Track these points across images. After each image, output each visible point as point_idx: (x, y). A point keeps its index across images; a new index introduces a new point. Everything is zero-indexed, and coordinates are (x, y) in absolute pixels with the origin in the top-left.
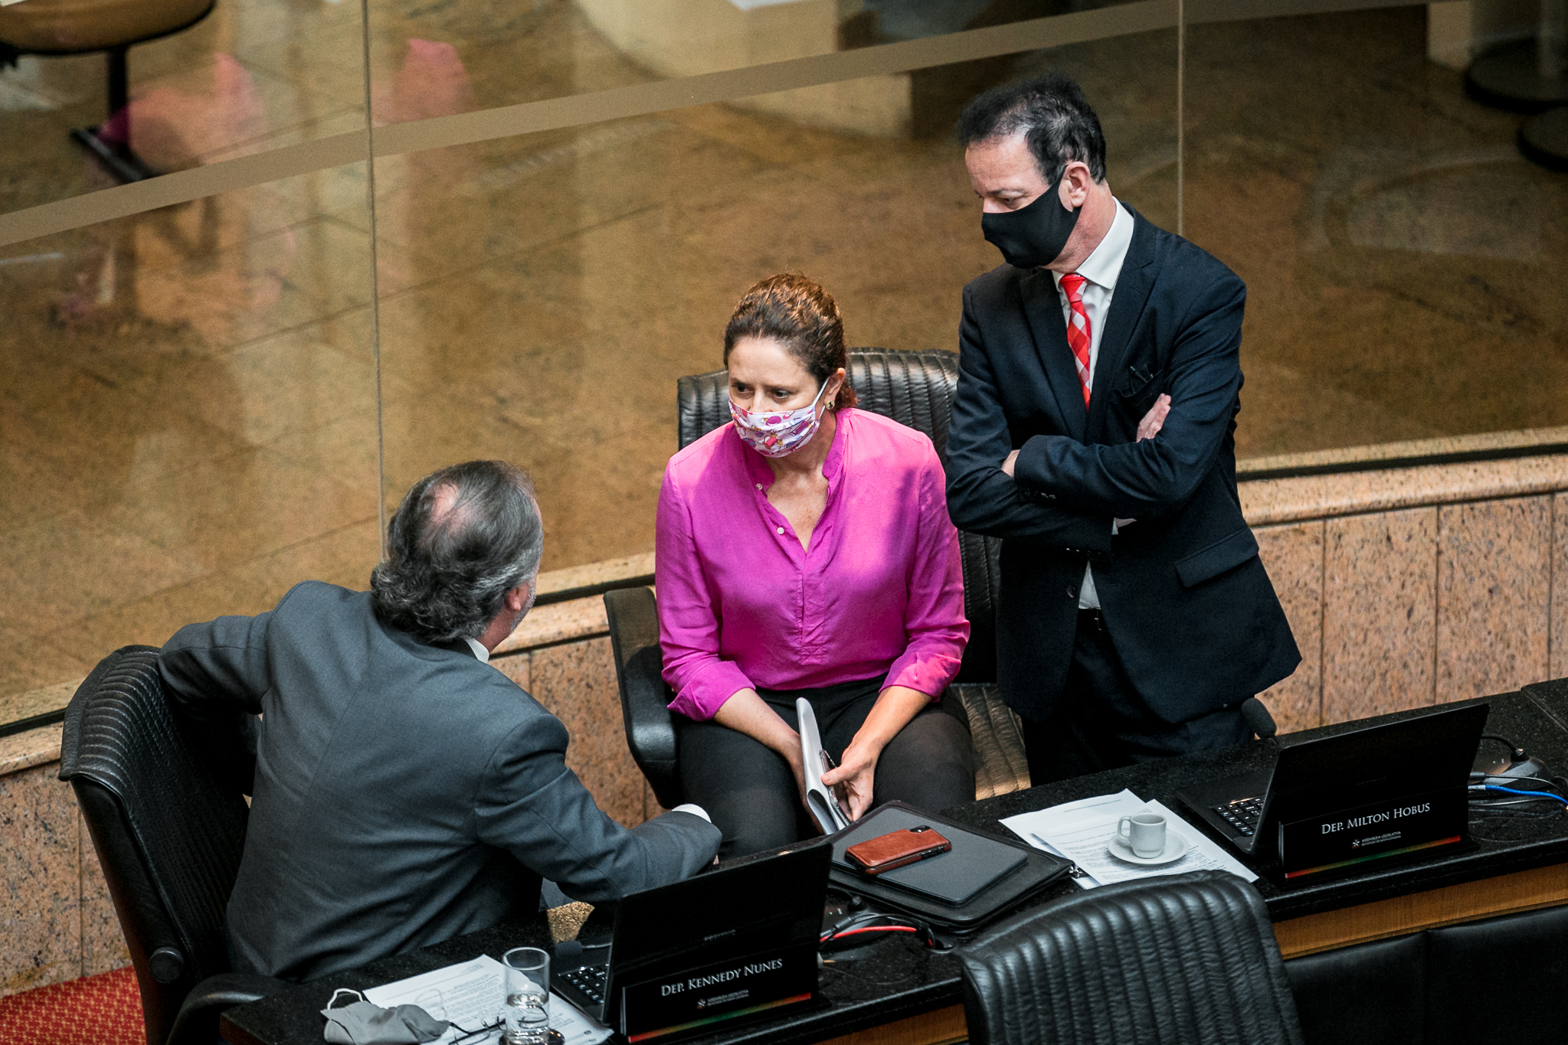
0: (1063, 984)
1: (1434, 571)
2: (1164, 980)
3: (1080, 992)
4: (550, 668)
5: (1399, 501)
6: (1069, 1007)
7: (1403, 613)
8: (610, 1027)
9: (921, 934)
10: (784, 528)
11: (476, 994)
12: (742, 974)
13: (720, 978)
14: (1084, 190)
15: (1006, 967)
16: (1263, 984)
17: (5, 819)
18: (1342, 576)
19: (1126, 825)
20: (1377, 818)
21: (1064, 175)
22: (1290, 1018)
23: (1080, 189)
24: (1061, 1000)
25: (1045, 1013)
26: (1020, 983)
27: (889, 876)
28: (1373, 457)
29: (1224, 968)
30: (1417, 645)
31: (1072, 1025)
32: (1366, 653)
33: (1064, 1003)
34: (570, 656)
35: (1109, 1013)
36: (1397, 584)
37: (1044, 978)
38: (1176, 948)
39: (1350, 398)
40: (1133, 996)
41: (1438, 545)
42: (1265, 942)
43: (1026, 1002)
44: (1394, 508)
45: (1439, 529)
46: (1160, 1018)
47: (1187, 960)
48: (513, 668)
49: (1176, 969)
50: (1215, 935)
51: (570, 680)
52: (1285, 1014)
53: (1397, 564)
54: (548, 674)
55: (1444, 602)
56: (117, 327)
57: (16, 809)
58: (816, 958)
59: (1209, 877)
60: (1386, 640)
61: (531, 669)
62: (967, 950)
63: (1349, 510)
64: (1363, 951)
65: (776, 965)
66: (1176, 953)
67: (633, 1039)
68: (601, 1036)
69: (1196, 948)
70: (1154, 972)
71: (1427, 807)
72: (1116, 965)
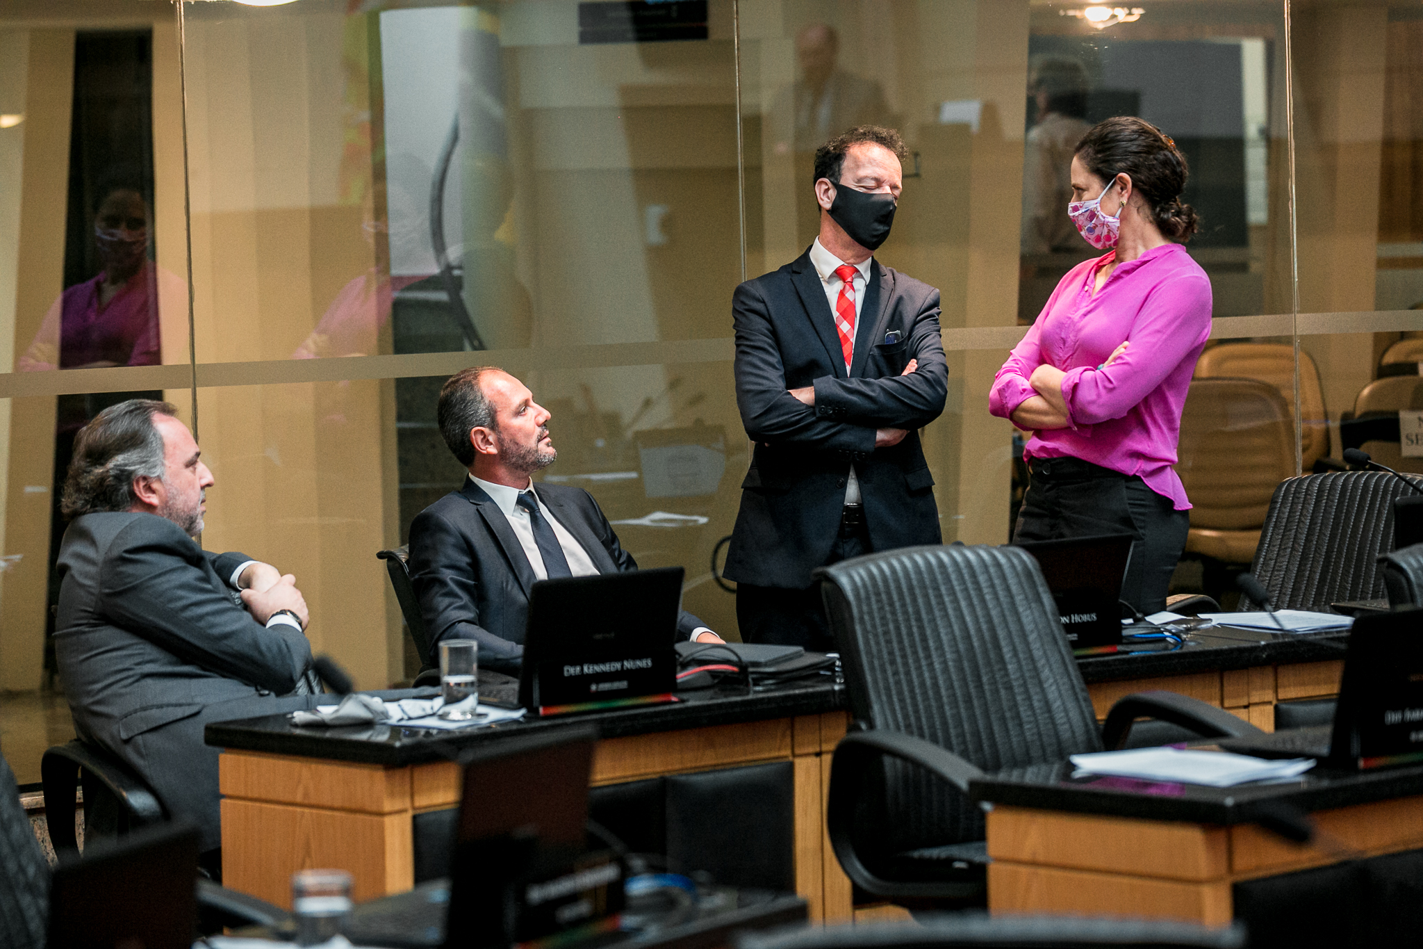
12: (622, 666)
13: (606, 667)
65: (647, 663)
66: (979, 588)
67: (544, 710)
68: (517, 714)
69: (992, 586)
70: (965, 599)
71: (1094, 616)
72: (937, 589)
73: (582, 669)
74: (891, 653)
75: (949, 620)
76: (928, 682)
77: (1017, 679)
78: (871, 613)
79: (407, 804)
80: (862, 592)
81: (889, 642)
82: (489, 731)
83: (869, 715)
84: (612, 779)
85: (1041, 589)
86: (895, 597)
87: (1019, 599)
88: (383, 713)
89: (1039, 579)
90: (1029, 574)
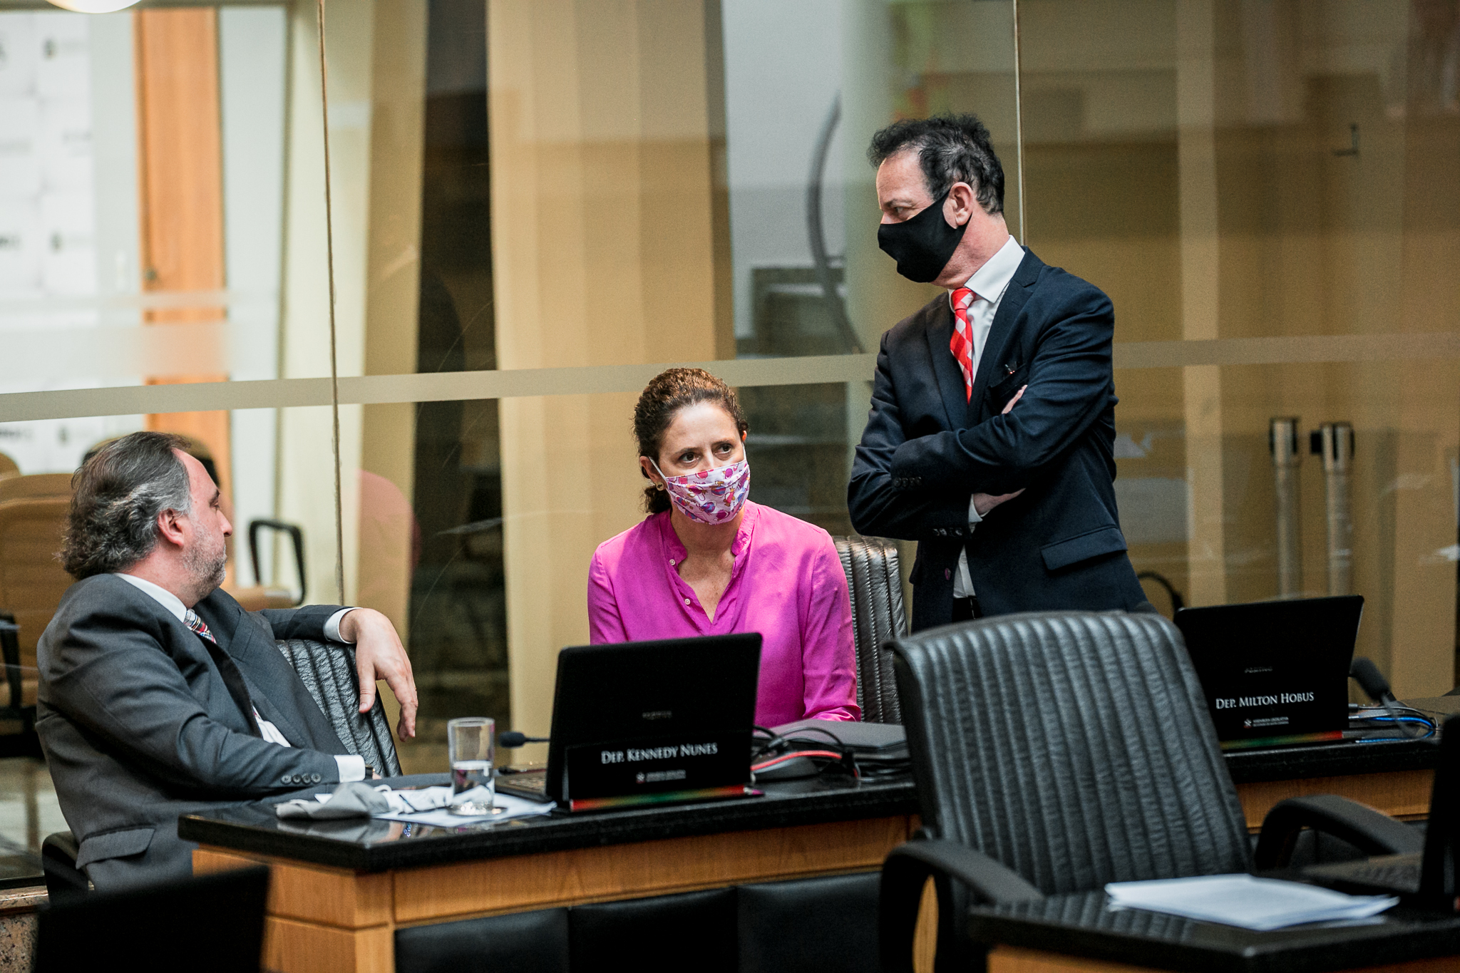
0: (993, 673)
2: (1089, 687)
6: (999, 695)
8: (553, 800)
9: (847, 759)
10: (691, 600)
13: (657, 753)
14: (966, 210)
17: (4, 958)
20: (1266, 700)
21: (950, 194)
23: (963, 209)
24: (991, 687)
25: (977, 695)
29: (1145, 684)
31: (1002, 712)
33: (994, 691)
35: (1038, 709)
37: (974, 664)
40: (1060, 697)
43: (958, 680)
47: (1109, 672)
49: (1100, 679)
50: (1136, 653)
57: (14, 949)
65: (711, 748)
66: (1099, 664)
67: (575, 804)
68: (544, 809)
69: (1118, 662)
70: (1079, 678)
71: (1311, 696)
72: (1043, 665)
73: (625, 756)
74: (972, 744)
75: (1056, 704)
76: (1022, 780)
77: (1144, 777)
78: (947, 694)
79: (387, 916)
80: (937, 670)
81: (970, 730)
82: (506, 828)
83: (935, 820)
84: (666, 888)
85: (1182, 667)
86: (983, 673)
87: (1153, 678)
88: (381, 804)
89: (1181, 654)
90: (1168, 648)
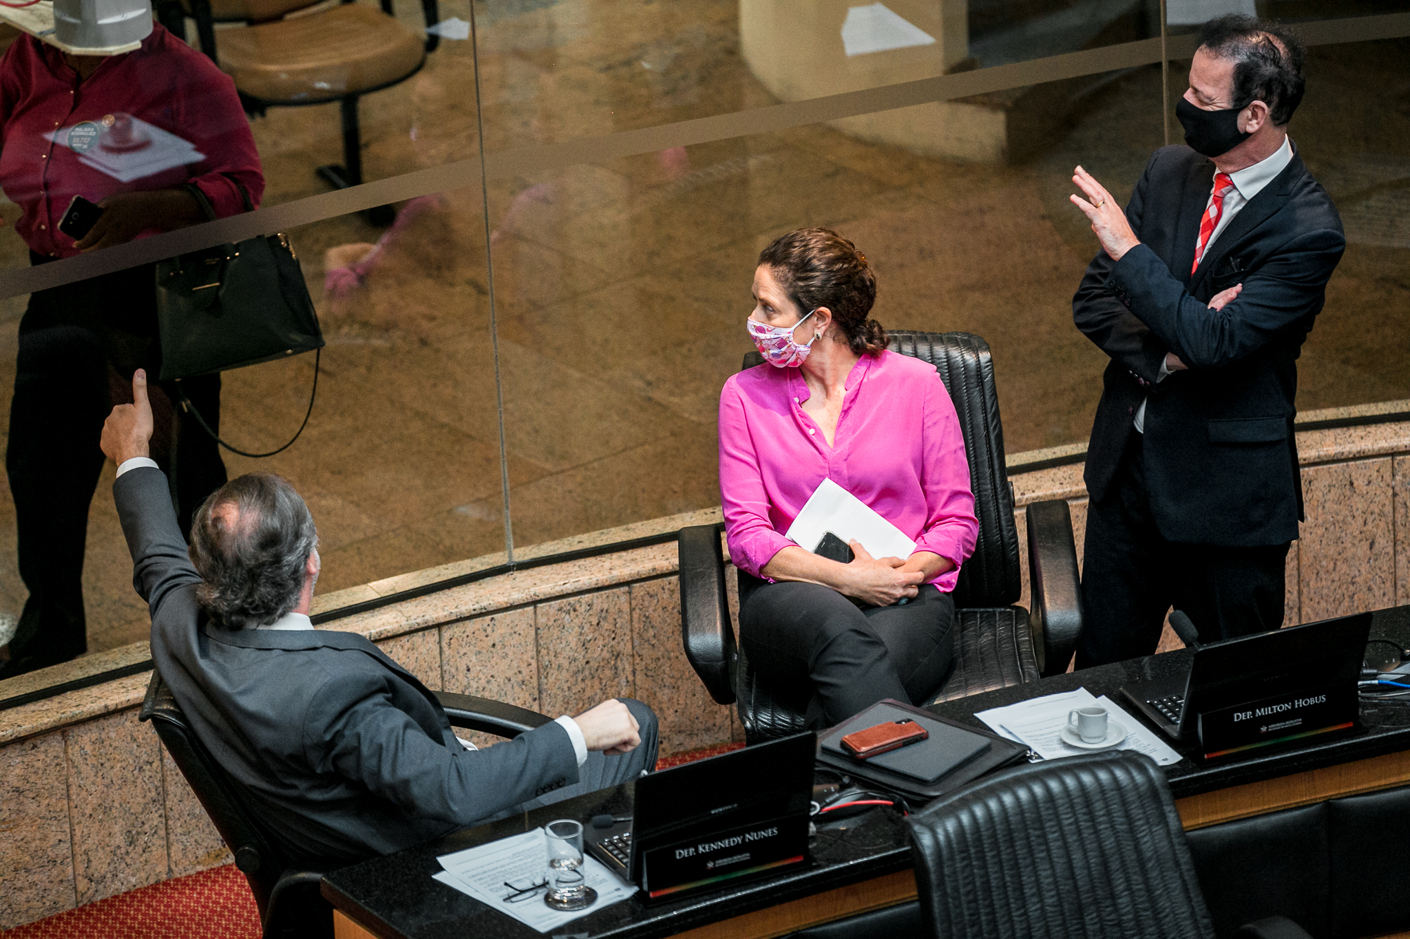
0: (995, 843)
1: (1391, 510)
2: (1081, 840)
3: (1009, 850)
4: (647, 598)
5: (1359, 452)
6: (1000, 863)
7: (1366, 545)
8: (636, 885)
9: (898, 807)
10: (815, 429)
11: (530, 860)
12: (743, 840)
13: (725, 843)
14: (1258, 123)
15: (946, 831)
16: (1165, 843)
18: (1313, 515)
19: (1075, 717)
20: (1281, 708)
21: (1248, 108)
22: (1188, 870)
24: (994, 857)
25: (981, 868)
26: (958, 843)
27: (876, 760)
28: (1340, 417)
29: (1132, 830)
30: (1378, 571)
31: (1003, 878)
32: (1337, 579)
33: (996, 860)
34: (663, 589)
35: (1035, 868)
36: (1360, 521)
37: (978, 839)
38: (1091, 814)
39: (1351, 371)
40: (1055, 852)
41: (1393, 488)
42: (1167, 808)
43: (963, 859)
44: (1355, 458)
45: (1394, 475)
46: (1077, 872)
47: (1100, 823)
48: (616, 599)
49: (1091, 831)
50: (1124, 803)
51: (664, 608)
52: (1184, 867)
53: (1359, 504)
54: (646, 603)
55: (1400, 536)
56: (339, 327)
58: (807, 827)
59: (1120, 755)
60: (1353, 568)
61: (630, 599)
62: (915, 817)
63: (1317, 460)
64: (1274, 818)
65: (772, 832)
66: (1091, 817)
67: (653, 895)
68: (629, 892)
71: (1323, 698)
73: (697, 850)
74: (975, 913)
76: (1018, 934)
77: (1128, 913)
81: (972, 902)
86: (987, 846)
89: (1165, 796)
